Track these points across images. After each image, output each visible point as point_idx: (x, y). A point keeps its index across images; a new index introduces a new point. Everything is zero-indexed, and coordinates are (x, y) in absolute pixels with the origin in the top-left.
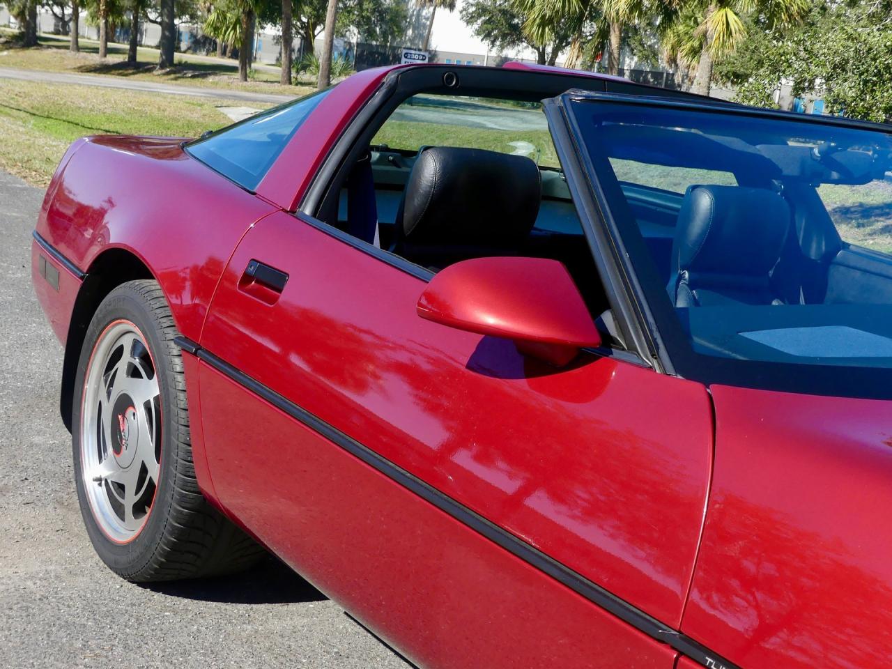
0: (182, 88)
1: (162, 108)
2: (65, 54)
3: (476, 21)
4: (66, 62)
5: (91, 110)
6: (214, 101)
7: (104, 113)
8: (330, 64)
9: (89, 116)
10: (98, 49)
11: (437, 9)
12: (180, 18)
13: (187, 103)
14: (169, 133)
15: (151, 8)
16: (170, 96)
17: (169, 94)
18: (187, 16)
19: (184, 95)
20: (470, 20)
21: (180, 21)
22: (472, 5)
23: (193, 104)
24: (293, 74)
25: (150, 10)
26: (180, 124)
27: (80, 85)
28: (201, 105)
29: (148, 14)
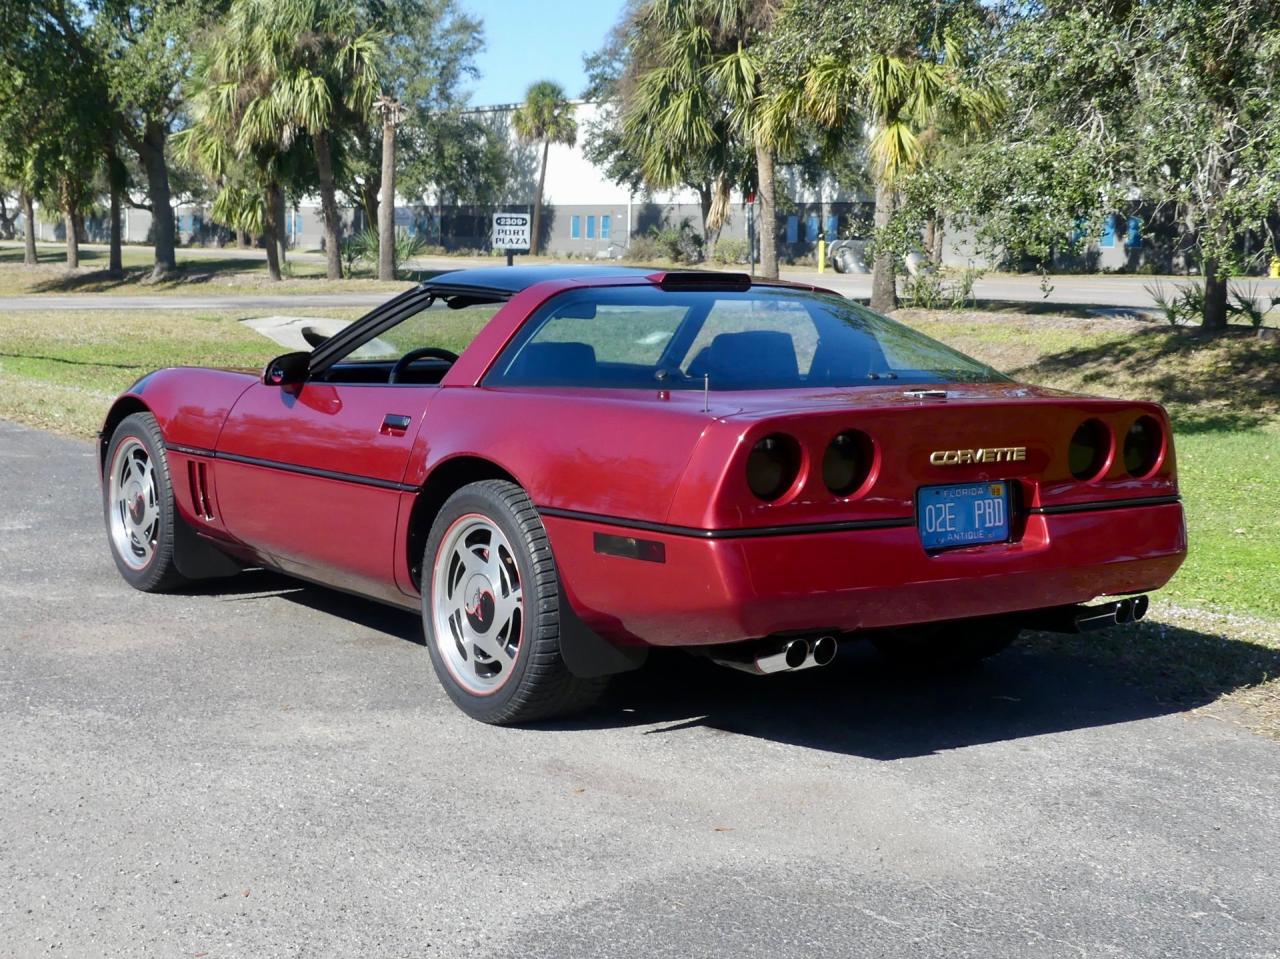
0: (191, 300)
1: (166, 329)
2: (18, 268)
3: (606, 158)
4: (21, 280)
5: (73, 342)
6: (235, 313)
7: (90, 344)
8: (393, 245)
9: (71, 349)
10: (65, 254)
11: (550, 146)
12: (178, 197)
13: (199, 319)
14: (179, 360)
15: (134, 187)
16: (176, 312)
17: (175, 309)
18: (188, 193)
19: (193, 309)
20: (598, 157)
21: (179, 202)
22: (599, 136)
23: (208, 320)
24: (345, 264)
25: (132, 190)
26: (193, 348)
27: (52, 310)
28: (218, 320)
29: (131, 196)
